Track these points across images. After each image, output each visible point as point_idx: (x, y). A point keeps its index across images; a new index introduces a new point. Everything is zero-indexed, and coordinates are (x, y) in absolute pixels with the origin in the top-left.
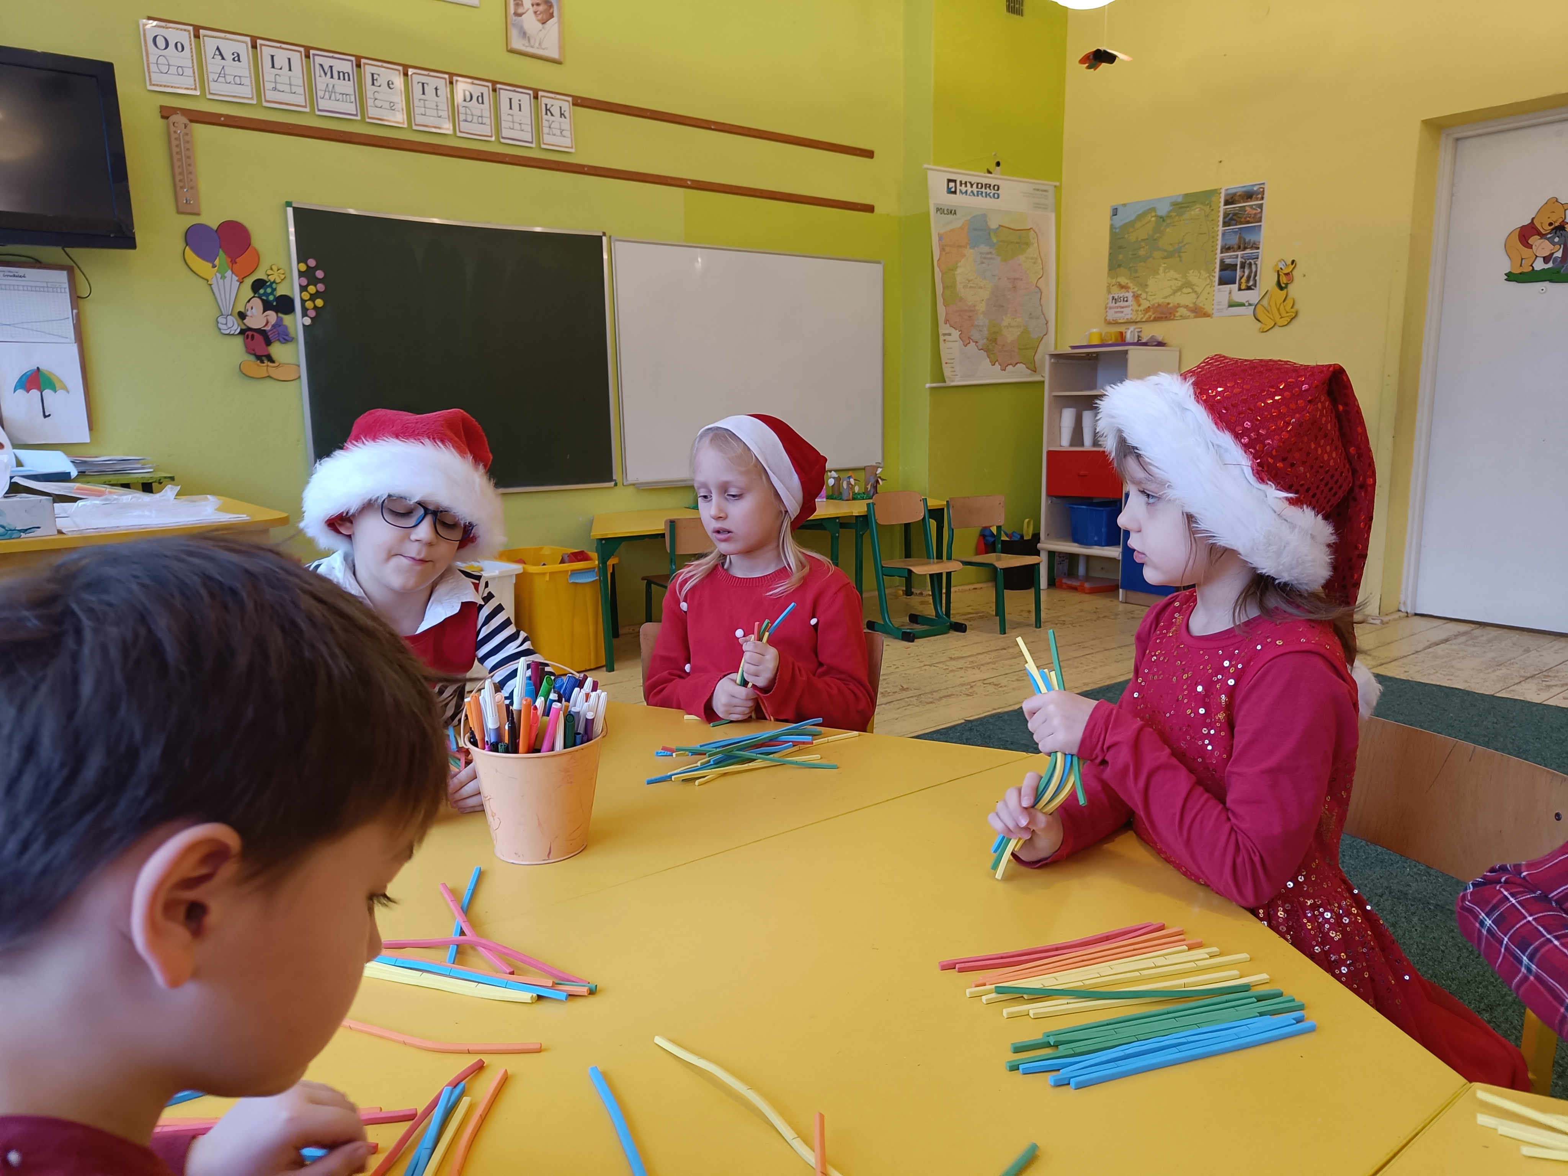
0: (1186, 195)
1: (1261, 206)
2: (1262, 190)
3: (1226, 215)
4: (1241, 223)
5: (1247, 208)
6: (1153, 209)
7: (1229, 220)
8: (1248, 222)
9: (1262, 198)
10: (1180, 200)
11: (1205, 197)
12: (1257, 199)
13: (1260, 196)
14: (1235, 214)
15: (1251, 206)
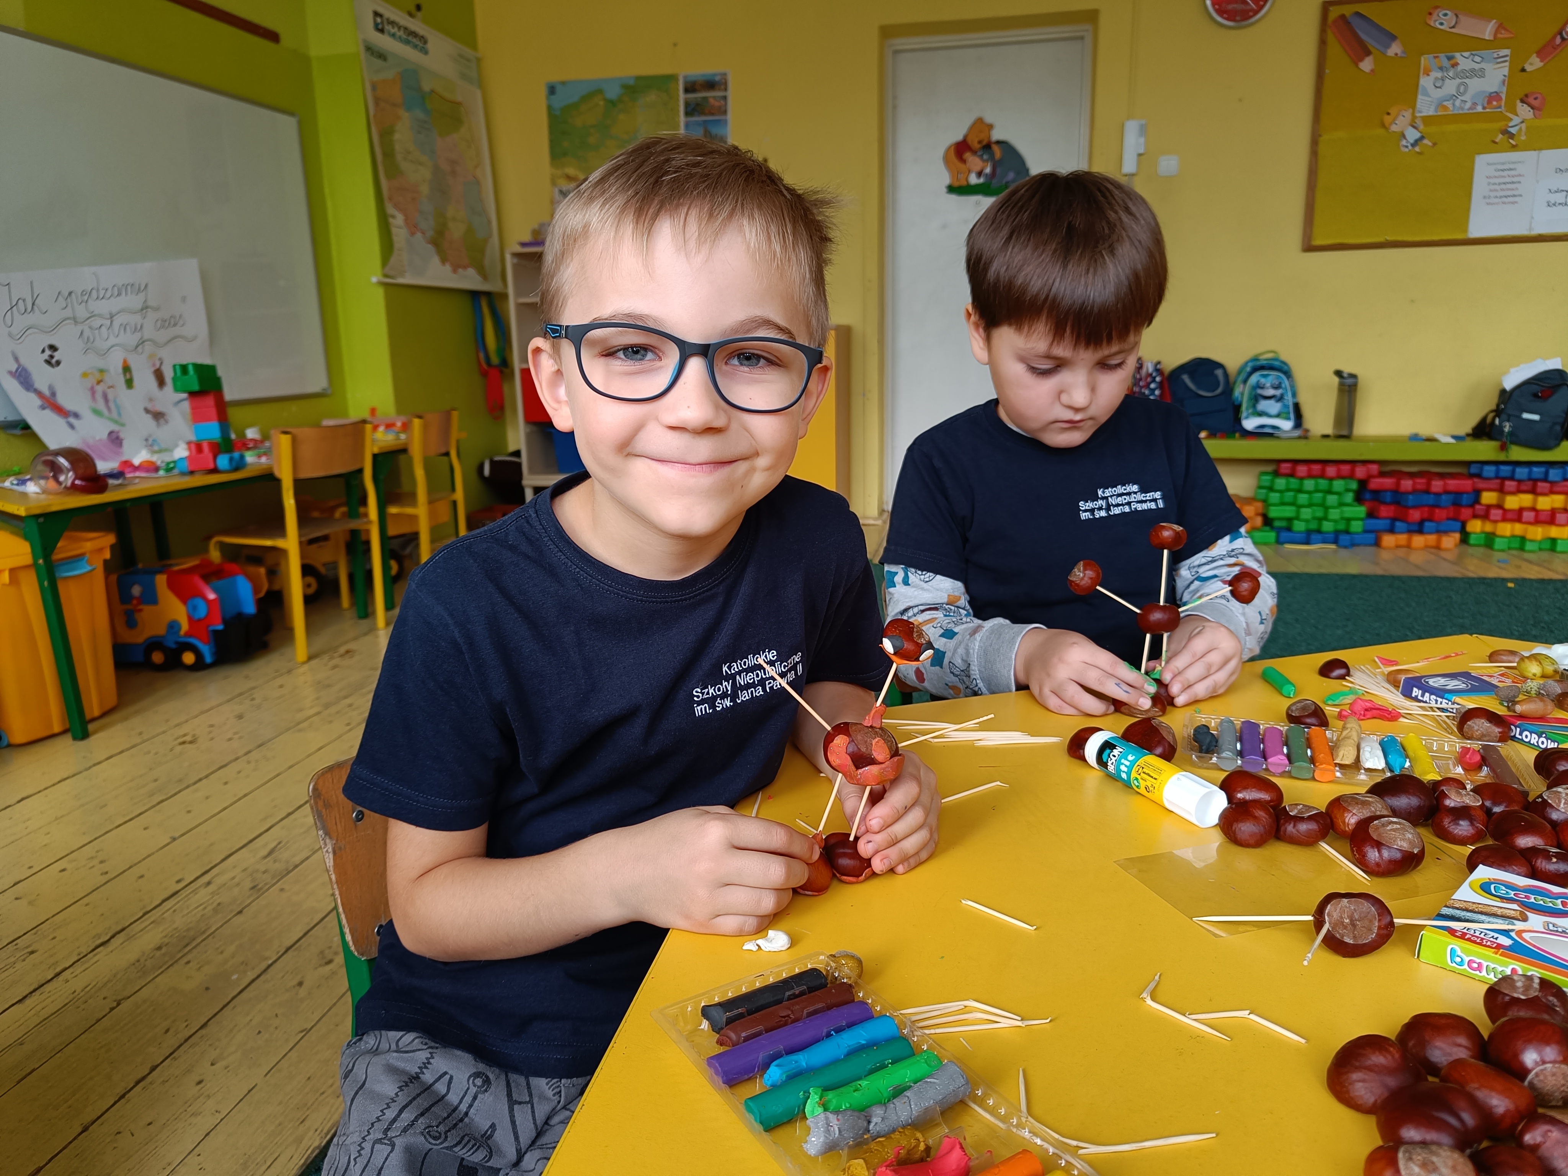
0: (638, 78)
1: (725, 98)
2: (723, 81)
3: (687, 104)
4: (705, 114)
5: (712, 101)
6: (600, 91)
7: (692, 110)
8: (713, 114)
9: (726, 89)
10: (632, 82)
11: (663, 82)
12: (720, 90)
13: (723, 87)
14: (698, 105)
15: (714, 97)
